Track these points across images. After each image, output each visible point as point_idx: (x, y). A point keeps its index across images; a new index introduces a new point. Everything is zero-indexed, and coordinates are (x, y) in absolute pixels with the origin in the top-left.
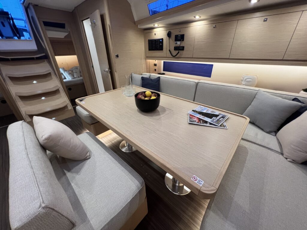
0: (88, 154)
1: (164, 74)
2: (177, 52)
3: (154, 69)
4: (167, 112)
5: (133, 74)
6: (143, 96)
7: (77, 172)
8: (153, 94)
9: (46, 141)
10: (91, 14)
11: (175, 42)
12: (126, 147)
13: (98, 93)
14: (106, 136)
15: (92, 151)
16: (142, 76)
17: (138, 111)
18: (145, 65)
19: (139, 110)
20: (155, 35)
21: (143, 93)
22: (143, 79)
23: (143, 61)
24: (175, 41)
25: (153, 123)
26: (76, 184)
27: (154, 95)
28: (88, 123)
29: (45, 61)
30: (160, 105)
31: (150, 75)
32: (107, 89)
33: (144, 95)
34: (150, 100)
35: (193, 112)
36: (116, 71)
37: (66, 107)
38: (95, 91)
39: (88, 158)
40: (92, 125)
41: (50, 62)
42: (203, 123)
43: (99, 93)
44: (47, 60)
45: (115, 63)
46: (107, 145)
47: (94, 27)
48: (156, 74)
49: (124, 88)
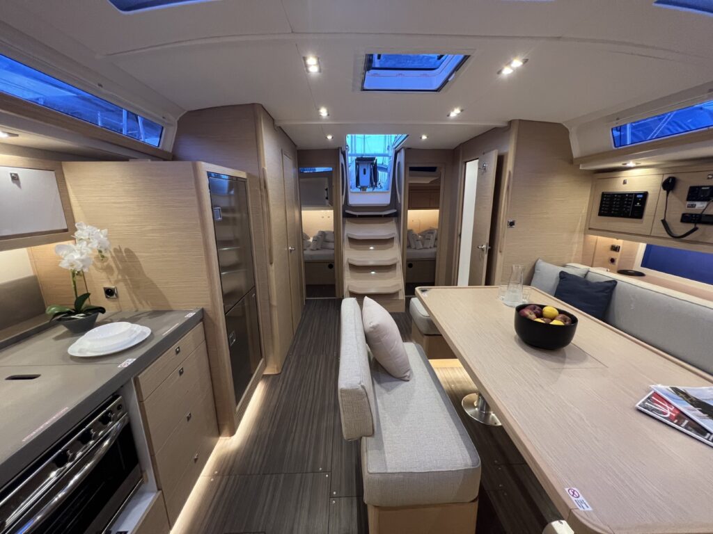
0: (408, 374)
1: (640, 275)
2: (691, 226)
3: (607, 258)
4: (587, 364)
5: (540, 260)
6: (535, 313)
7: (388, 390)
8: (561, 316)
9: (372, 329)
10: (484, 154)
11: (688, 203)
12: (477, 409)
13: (454, 285)
14: (444, 368)
15: (415, 374)
16: (562, 269)
17: (515, 338)
18: (582, 247)
19: (518, 337)
20: (625, 182)
21: (538, 308)
22: (563, 276)
23: (577, 238)
24: (688, 199)
25: (536, 370)
26: (383, 404)
27: (561, 318)
28: (420, 331)
29: (392, 220)
30: (572, 341)
31: (589, 271)
32: (473, 282)
33: (539, 311)
34: (547, 326)
35: (672, 393)
36: (501, 252)
37: (396, 294)
38: (451, 281)
39: (406, 378)
40: (425, 337)
41: (398, 223)
42: (686, 428)
43: (457, 285)
44: (396, 218)
45: (504, 237)
46: (443, 385)
47: (483, 174)
48: (612, 271)
49: (504, 287)
